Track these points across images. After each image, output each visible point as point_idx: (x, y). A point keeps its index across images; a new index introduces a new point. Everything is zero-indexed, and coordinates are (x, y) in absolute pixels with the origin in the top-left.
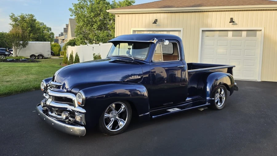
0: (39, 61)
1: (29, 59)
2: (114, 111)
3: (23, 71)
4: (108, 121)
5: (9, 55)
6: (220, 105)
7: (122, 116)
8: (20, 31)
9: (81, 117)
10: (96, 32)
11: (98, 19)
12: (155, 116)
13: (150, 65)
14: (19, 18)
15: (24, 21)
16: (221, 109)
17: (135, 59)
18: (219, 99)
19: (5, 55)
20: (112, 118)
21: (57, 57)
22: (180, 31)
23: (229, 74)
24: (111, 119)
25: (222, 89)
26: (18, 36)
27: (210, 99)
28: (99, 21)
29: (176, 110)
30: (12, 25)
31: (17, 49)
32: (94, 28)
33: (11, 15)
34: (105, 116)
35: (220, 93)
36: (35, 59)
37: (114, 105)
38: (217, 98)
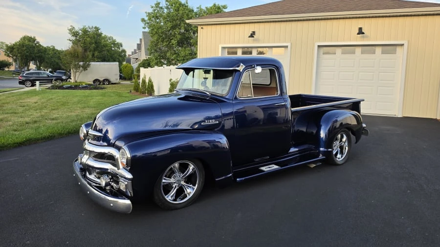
0: (104, 88)
1: (91, 85)
2: (177, 174)
3: (79, 102)
4: (168, 188)
5: (66, 80)
6: (340, 157)
7: (190, 180)
8: (80, 50)
9: (126, 185)
10: (175, 49)
11: (177, 31)
12: (241, 179)
13: (233, 103)
14: (80, 32)
15: (87, 35)
16: (342, 164)
17: (212, 95)
18: (339, 149)
19: (62, 80)
20: (175, 184)
21: (128, 82)
22: (287, 47)
23: (355, 112)
24: (174, 186)
25: (344, 135)
26: (76, 55)
27: (326, 150)
28: (178, 34)
29: (273, 168)
30: (71, 41)
31: (76, 72)
32: (173, 44)
33: (71, 28)
34: (164, 181)
35: (341, 141)
36: (99, 84)
37: (177, 165)
38: (336, 148)
